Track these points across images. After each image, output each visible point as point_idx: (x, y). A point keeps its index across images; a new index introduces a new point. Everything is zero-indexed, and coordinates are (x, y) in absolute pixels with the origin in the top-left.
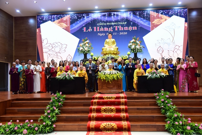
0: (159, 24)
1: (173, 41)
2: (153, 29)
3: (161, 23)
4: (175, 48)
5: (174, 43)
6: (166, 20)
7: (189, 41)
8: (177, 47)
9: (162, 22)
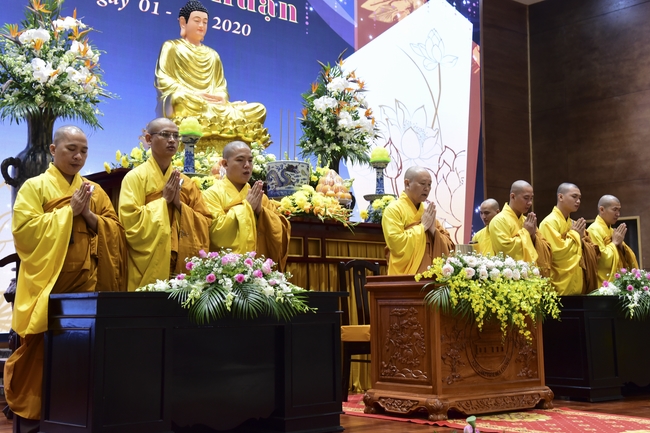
0: (388, 20)
1: (436, 126)
2: (364, 42)
3: (396, 21)
4: (442, 161)
5: (439, 132)
6: (411, 9)
7: (484, 136)
8: (448, 156)
9: (399, 16)
